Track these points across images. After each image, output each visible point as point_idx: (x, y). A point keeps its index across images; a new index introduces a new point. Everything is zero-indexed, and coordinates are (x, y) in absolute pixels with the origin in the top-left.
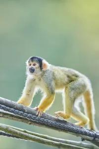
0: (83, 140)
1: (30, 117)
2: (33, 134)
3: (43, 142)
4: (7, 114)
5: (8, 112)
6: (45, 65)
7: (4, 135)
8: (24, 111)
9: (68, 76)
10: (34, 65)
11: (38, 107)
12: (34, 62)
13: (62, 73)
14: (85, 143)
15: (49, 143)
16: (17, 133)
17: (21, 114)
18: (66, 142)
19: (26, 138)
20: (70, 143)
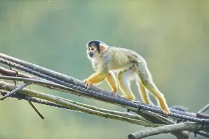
0: (129, 111)
1: (79, 89)
2: (81, 105)
3: (91, 113)
4: (58, 87)
5: (58, 85)
6: (103, 47)
7: (55, 105)
8: (74, 84)
9: (129, 57)
10: (93, 49)
11: (88, 80)
12: (92, 47)
13: (123, 54)
14: (131, 114)
15: (97, 114)
16: (67, 104)
17: (71, 87)
18: (113, 113)
19: (76, 108)
20: (117, 114)
